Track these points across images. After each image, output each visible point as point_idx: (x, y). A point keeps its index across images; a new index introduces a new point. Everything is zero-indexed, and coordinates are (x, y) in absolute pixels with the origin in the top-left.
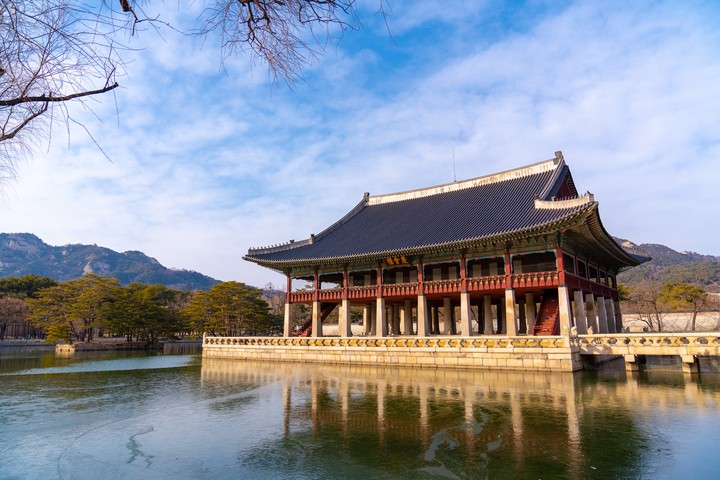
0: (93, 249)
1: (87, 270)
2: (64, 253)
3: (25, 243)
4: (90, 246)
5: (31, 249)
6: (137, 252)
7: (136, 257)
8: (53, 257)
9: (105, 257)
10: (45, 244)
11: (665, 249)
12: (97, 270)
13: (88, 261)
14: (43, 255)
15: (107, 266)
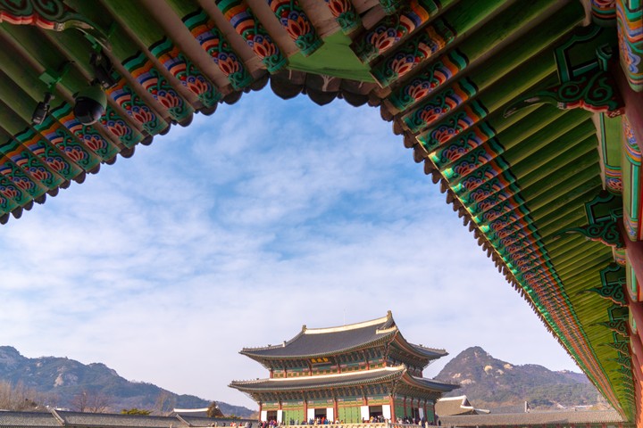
0: (64, 361)
1: (59, 381)
2: (38, 365)
3: (6, 356)
4: (61, 358)
5: (10, 361)
6: (100, 364)
7: (99, 368)
8: (28, 369)
9: (74, 370)
10: (22, 356)
11: (543, 369)
12: (66, 381)
13: (60, 372)
14: (20, 366)
15: (75, 378)
